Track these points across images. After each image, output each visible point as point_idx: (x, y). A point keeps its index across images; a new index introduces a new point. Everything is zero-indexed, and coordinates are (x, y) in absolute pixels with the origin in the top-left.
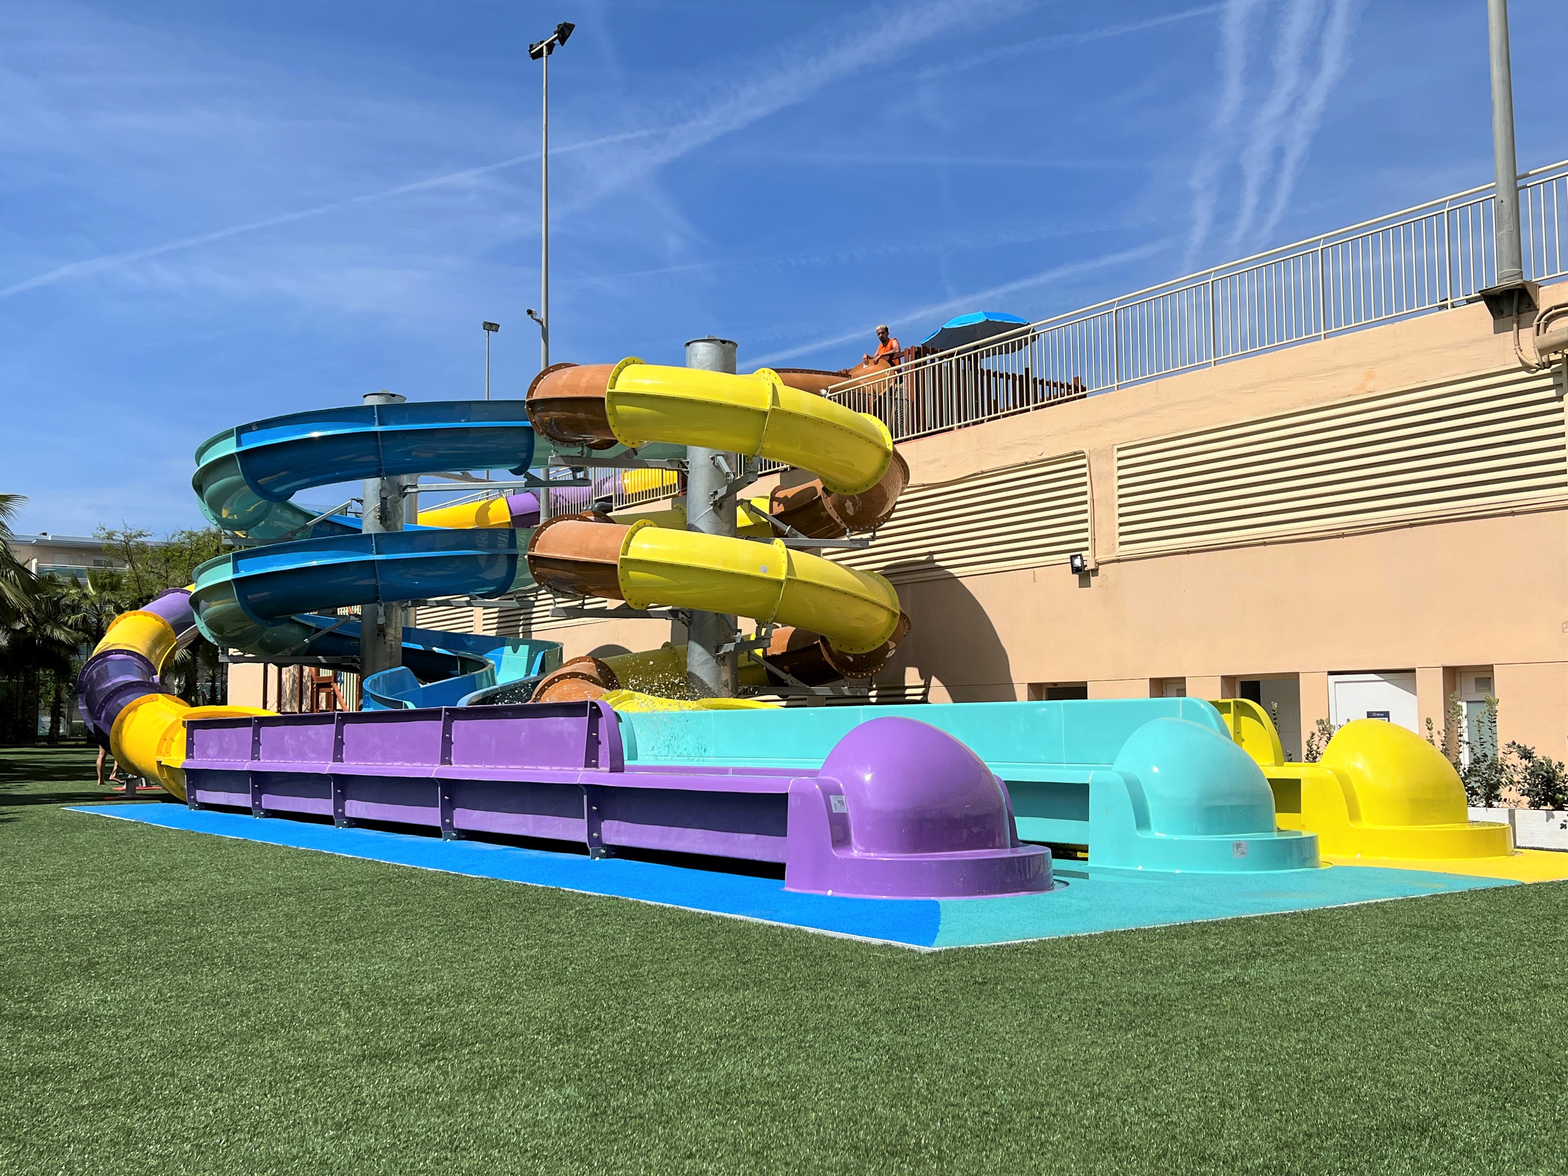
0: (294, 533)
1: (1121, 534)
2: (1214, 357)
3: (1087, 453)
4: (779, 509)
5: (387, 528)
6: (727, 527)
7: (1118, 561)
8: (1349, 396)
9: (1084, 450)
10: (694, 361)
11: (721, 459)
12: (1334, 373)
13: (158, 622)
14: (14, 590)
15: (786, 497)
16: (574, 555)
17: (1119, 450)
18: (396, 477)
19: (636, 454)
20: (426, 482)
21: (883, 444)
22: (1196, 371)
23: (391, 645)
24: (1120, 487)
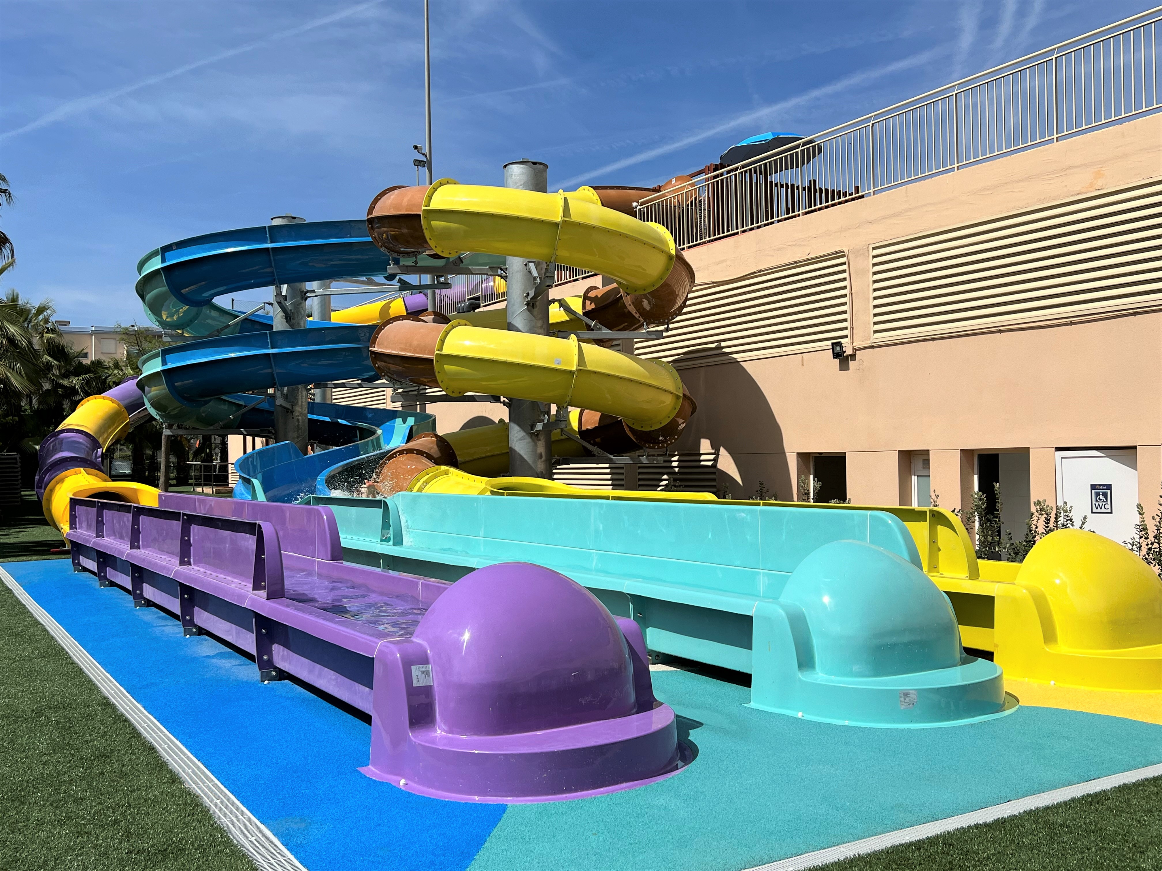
0: (219, 331)
1: (875, 323)
2: (958, 163)
3: (846, 252)
4: (590, 306)
5: (292, 326)
6: (539, 323)
7: (873, 347)
8: (1078, 194)
9: (844, 249)
10: (510, 181)
11: (532, 266)
12: (1065, 173)
13: (114, 404)
14: (19, 378)
15: (597, 296)
16: (401, 351)
17: (874, 249)
18: (298, 284)
19: (462, 262)
20: (338, 286)
21: (667, 249)
22: (940, 176)
23: (298, 420)
24: (875, 282)
